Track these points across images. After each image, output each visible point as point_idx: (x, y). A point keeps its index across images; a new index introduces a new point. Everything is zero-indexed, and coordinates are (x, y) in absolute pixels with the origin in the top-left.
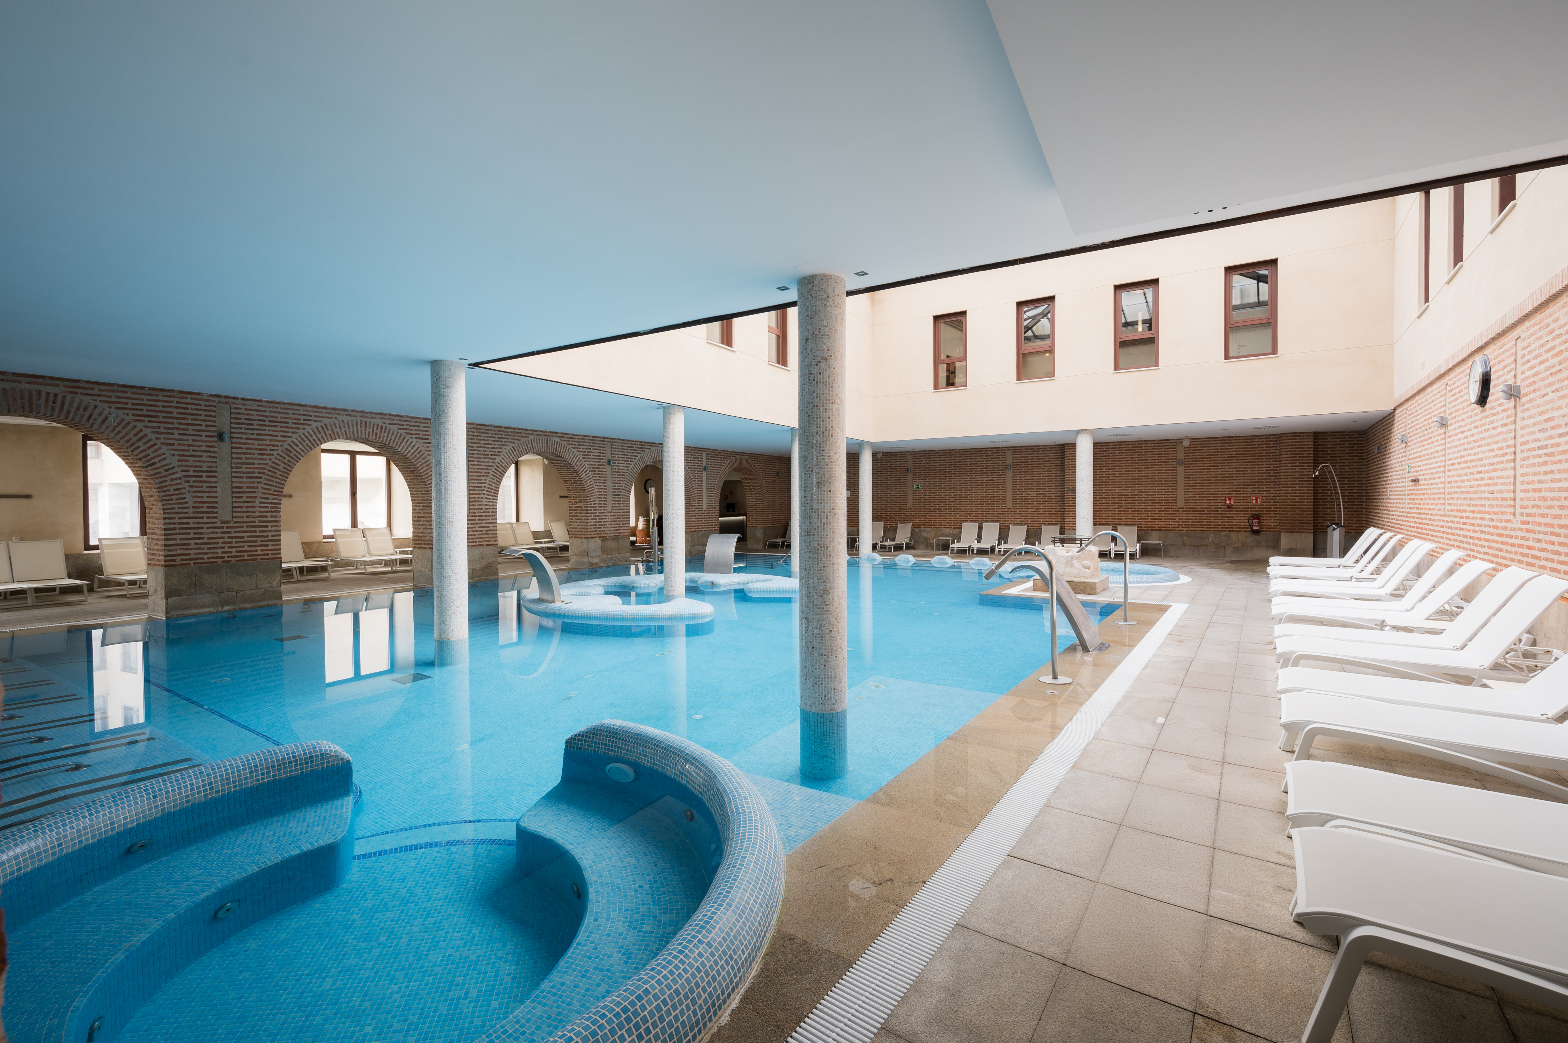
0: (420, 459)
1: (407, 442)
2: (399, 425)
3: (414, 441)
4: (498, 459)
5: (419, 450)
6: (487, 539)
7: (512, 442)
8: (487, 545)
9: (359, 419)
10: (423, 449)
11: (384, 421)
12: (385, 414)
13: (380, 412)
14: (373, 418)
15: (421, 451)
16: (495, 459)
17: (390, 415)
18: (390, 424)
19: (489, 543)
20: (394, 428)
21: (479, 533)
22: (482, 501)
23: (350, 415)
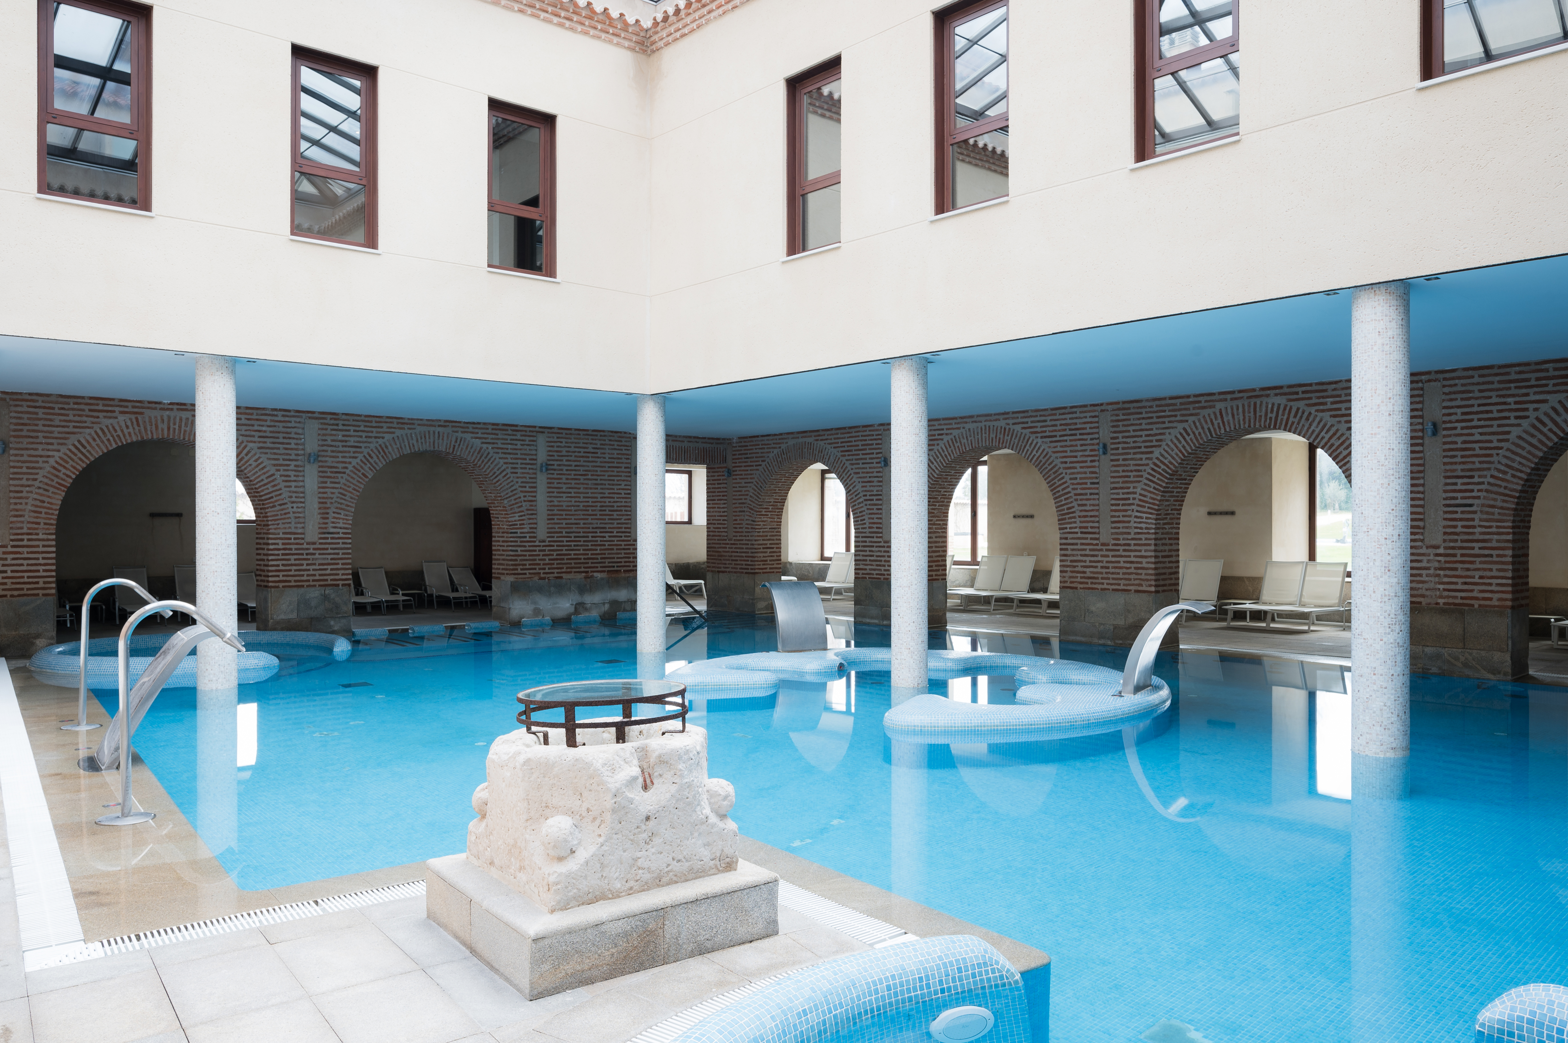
0: (1046, 465)
1: (1031, 444)
2: (1023, 423)
3: (1040, 440)
4: (1157, 453)
5: (1045, 453)
6: (1137, 582)
7: (1182, 421)
8: (1137, 591)
9: (984, 423)
10: (1050, 450)
11: (1007, 421)
12: (1008, 413)
13: (1003, 411)
14: (996, 420)
15: (1047, 454)
16: (1151, 452)
17: (1014, 413)
18: (1014, 424)
19: (1140, 588)
20: (1018, 428)
21: (1125, 571)
22: (1129, 522)
23: (975, 422)
